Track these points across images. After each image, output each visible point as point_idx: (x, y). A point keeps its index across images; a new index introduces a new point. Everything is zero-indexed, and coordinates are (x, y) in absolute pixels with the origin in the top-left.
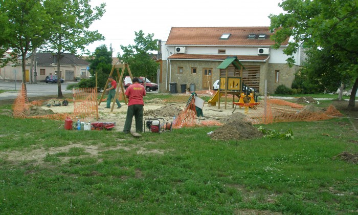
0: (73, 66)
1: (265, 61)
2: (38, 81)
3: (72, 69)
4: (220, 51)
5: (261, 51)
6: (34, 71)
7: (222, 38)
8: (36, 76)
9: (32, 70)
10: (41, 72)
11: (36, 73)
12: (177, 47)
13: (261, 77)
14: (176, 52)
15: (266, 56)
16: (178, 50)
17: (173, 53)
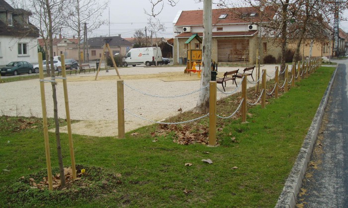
0: (119, 47)
1: (252, 35)
2: (90, 60)
3: (118, 49)
4: (219, 29)
5: (251, 27)
6: (86, 53)
7: (220, 18)
8: (88, 56)
9: (84, 52)
10: (92, 53)
11: (88, 54)
12: (183, 28)
13: (250, 49)
14: (184, 31)
15: (254, 31)
16: (185, 29)
17: (182, 32)
